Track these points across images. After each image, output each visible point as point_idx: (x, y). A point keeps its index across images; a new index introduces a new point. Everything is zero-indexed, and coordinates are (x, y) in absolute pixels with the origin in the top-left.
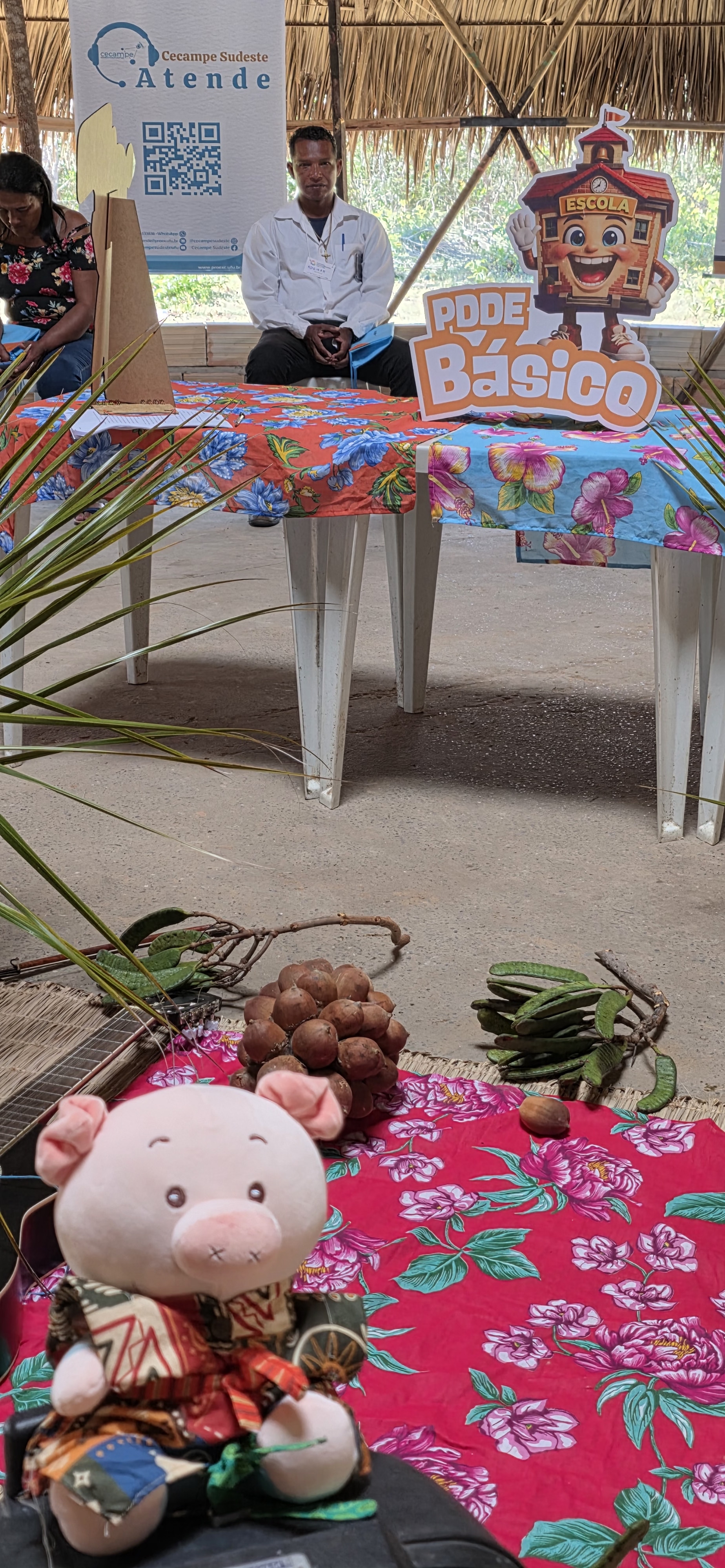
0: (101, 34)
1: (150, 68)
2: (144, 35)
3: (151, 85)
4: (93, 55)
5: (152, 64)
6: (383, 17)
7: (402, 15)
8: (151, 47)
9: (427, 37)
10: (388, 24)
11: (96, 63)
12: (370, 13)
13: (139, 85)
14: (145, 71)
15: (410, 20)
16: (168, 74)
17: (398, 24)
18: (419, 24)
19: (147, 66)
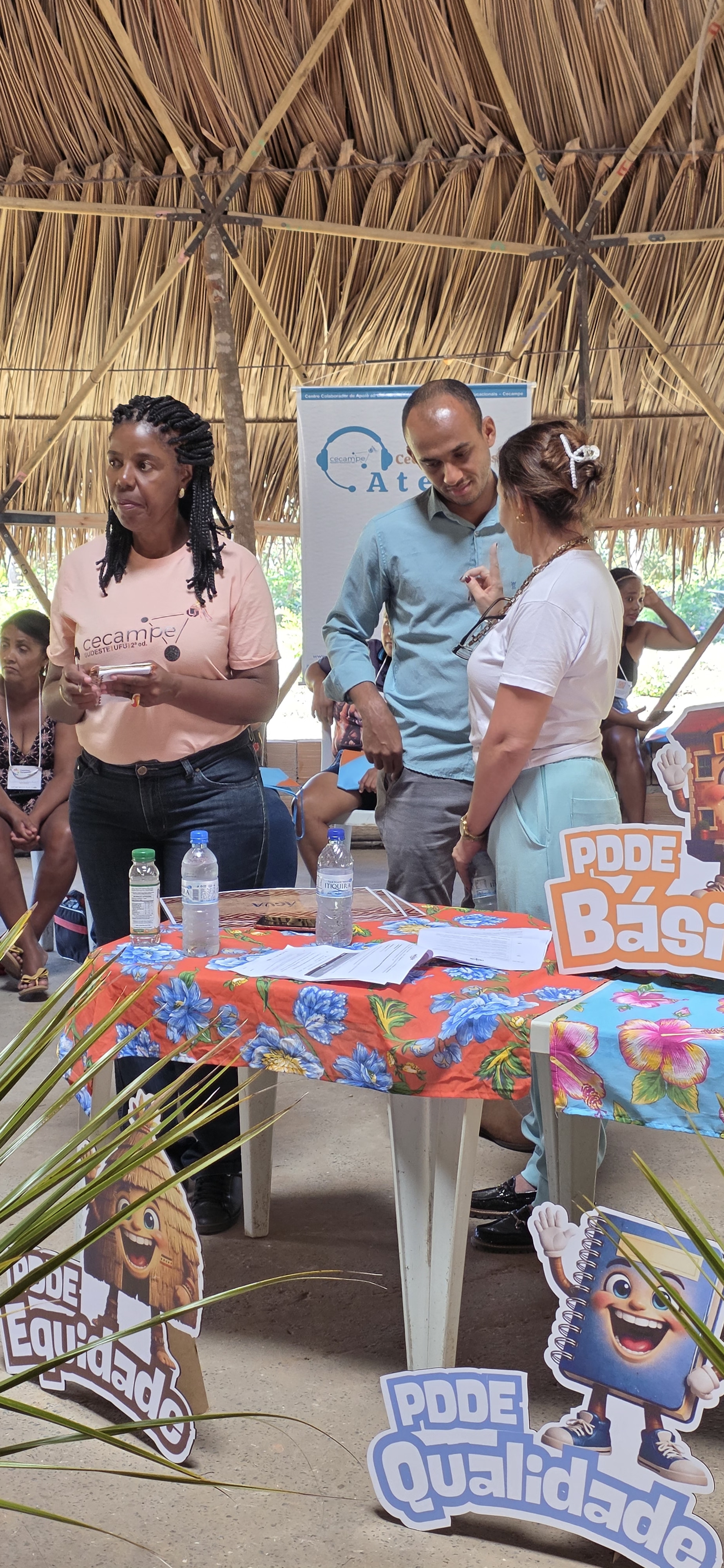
0: (331, 439)
1: (382, 473)
2: (377, 439)
3: (383, 489)
4: (322, 460)
5: (385, 468)
6: (645, 406)
7: (666, 405)
8: (385, 451)
9: (696, 427)
10: (651, 416)
11: (325, 468)
12: (630, 404)
13: (370, 490)
14: (377, 475)
15: (675, 410)
16: (402, 478)
17: (664, 415)
18: (685, 415)
19: (379, 469)
